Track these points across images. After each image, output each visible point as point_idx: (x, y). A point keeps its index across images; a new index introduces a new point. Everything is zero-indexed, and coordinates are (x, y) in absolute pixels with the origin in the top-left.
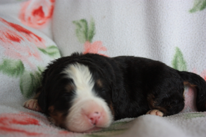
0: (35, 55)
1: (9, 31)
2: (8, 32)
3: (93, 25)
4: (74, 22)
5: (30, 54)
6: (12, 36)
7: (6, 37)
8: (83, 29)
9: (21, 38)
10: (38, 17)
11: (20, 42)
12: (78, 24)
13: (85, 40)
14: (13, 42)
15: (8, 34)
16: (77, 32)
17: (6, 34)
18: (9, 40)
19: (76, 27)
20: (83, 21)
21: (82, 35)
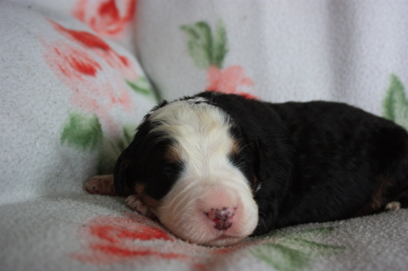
0: (121, 101)
1: (75, 52)
2: (75, 56)
3: (223, 34)
4: (183, 28)
5: (114, 100)
6: (81, 64)
7: (72, 66)
8: (203, 40)
9: (97, 64)
10: (108, 18)
11: (97, 75)
12: (192, 32)
13: (207, 62)
14: (84, 77)
15: (74, 59)
16: (191, 46)
17: (71, 60)
18: (77, 73)
19: (188, 37)
20: (203, 25)
21: (202, 53)
